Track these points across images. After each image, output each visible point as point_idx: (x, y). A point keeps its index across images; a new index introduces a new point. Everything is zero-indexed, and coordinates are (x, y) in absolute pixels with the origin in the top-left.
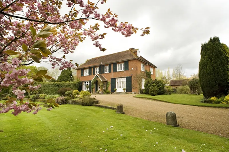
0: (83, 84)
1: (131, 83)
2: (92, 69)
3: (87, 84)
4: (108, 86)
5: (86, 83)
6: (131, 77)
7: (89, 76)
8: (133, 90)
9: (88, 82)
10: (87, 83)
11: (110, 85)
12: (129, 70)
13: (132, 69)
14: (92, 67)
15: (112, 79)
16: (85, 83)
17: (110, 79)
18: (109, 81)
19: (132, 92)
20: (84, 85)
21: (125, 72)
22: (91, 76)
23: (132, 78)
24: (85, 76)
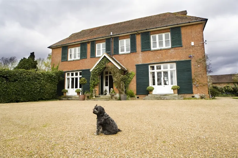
0: (66, 77)
1: (191, 75)
2: (89, 46)
3: (74, 76)
4: (130, 81)
5: (72, 75)
6: (189, 62)
7: (81, 60)
8: (195, 90)
9: (79, 74)
10: (77, 74)
11: (134, 79)
12: (184, 47)
13: (193, 44)
14: (88, 42)
15: (138, 66)
16: (70, 74)
17: (135, 67)
18: (132, 70)
19: (192, 93)
20: (68, 79)
21: (172, 50)
22: (85, 61)
23: (193, 63)
24: (70, 61)
